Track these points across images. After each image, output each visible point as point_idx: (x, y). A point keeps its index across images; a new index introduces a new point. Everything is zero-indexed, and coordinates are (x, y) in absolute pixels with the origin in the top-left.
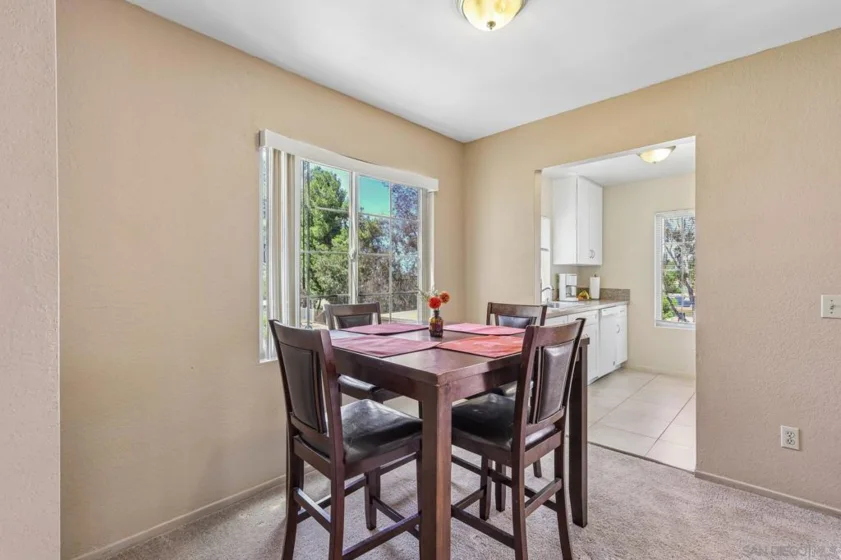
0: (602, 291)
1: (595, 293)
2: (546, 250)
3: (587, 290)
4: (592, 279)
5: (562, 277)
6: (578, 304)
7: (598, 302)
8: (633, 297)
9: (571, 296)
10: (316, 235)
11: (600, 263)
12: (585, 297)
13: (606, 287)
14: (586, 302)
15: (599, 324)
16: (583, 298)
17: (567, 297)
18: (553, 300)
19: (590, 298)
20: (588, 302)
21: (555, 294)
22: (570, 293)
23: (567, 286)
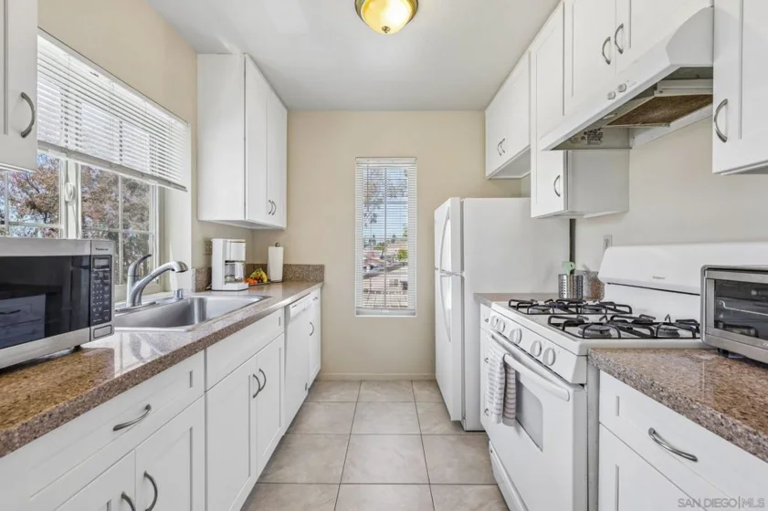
0: (286, 267)
1: (276, 272)
2: (183, 188)
3: (265, 268)
4: (272, 250)
5: (218, 244)
6: (247, 293)
7: (280, 286)
8: (328, 277)
9: (236, 281)
11: (284, 225)
12: (260, 280)
13: (293, 261)
14: (262, 288)
15: (285, 332)
16: (256, 282)
17: (226, 282)
18: (198, 290)
19: (269, 280)
20: (265, 287)
21: (203, 277)
22: (233, 276)
23: (226, 262)
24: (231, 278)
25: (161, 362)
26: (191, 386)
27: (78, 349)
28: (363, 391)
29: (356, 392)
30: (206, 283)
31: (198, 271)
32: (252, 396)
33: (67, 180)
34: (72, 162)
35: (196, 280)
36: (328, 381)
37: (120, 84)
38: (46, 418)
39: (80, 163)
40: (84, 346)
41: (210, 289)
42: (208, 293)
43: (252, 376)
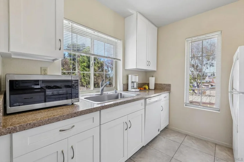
0: (156, 85)
1: (152, 86)
2: (120, 60)
3: (148, 84)
4: (151, 78)
5: (130, 76)
6: (138, 93)
7: (153, 91)
8: (172, 89)
9: (134, 88)
10: (85, 65)
11: (155, 69)
12: (145, 89)
13: (159, 82)
14: (146, 91)
15: (145, 108)
16: (144, 89)
17: (132, 89)
18: (124, 90)
19: (149, 89)
20: (147, 91)
21: (125, 86)
22: (134, 87)
23: (132, 82)
24: (133, 87)
25: (75, 113)
26: (93, 122)
27: (73, 104)
28: (186, 140)
29: (182, 139)
30: (126, 89)
31: (124, 85)
32: (125, 129)
33: (91, 61)
34: (92, 57)
35: (123, 87)
36: (171, 130)
37: (100, 33)
38: (28, 125)
39: (94, 57)
40: (74, 103)
41: (128, 90)
42: (127, 92)
43: (125, 122)
